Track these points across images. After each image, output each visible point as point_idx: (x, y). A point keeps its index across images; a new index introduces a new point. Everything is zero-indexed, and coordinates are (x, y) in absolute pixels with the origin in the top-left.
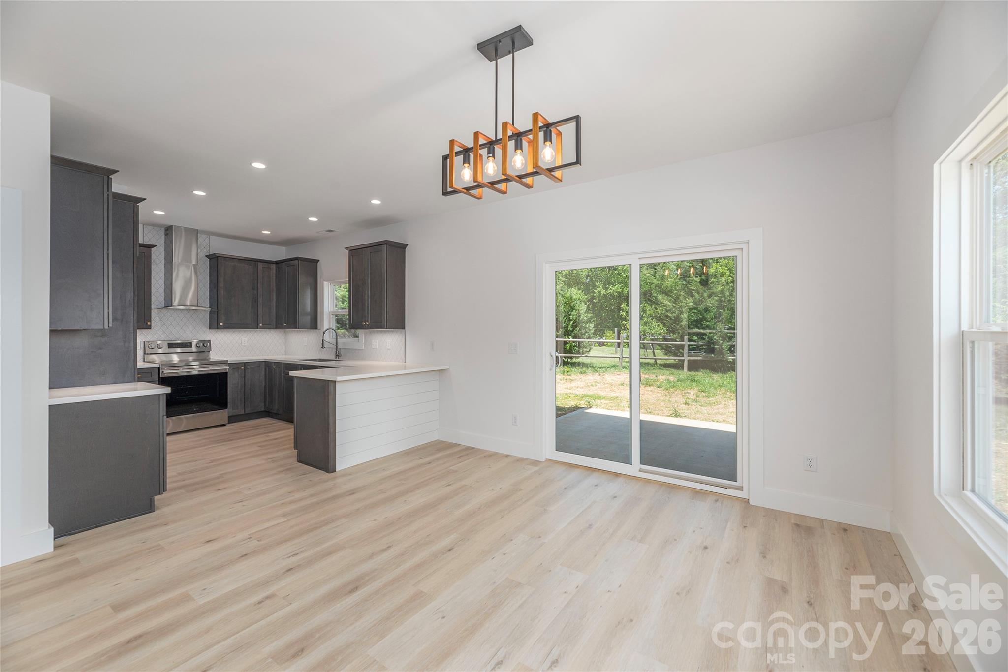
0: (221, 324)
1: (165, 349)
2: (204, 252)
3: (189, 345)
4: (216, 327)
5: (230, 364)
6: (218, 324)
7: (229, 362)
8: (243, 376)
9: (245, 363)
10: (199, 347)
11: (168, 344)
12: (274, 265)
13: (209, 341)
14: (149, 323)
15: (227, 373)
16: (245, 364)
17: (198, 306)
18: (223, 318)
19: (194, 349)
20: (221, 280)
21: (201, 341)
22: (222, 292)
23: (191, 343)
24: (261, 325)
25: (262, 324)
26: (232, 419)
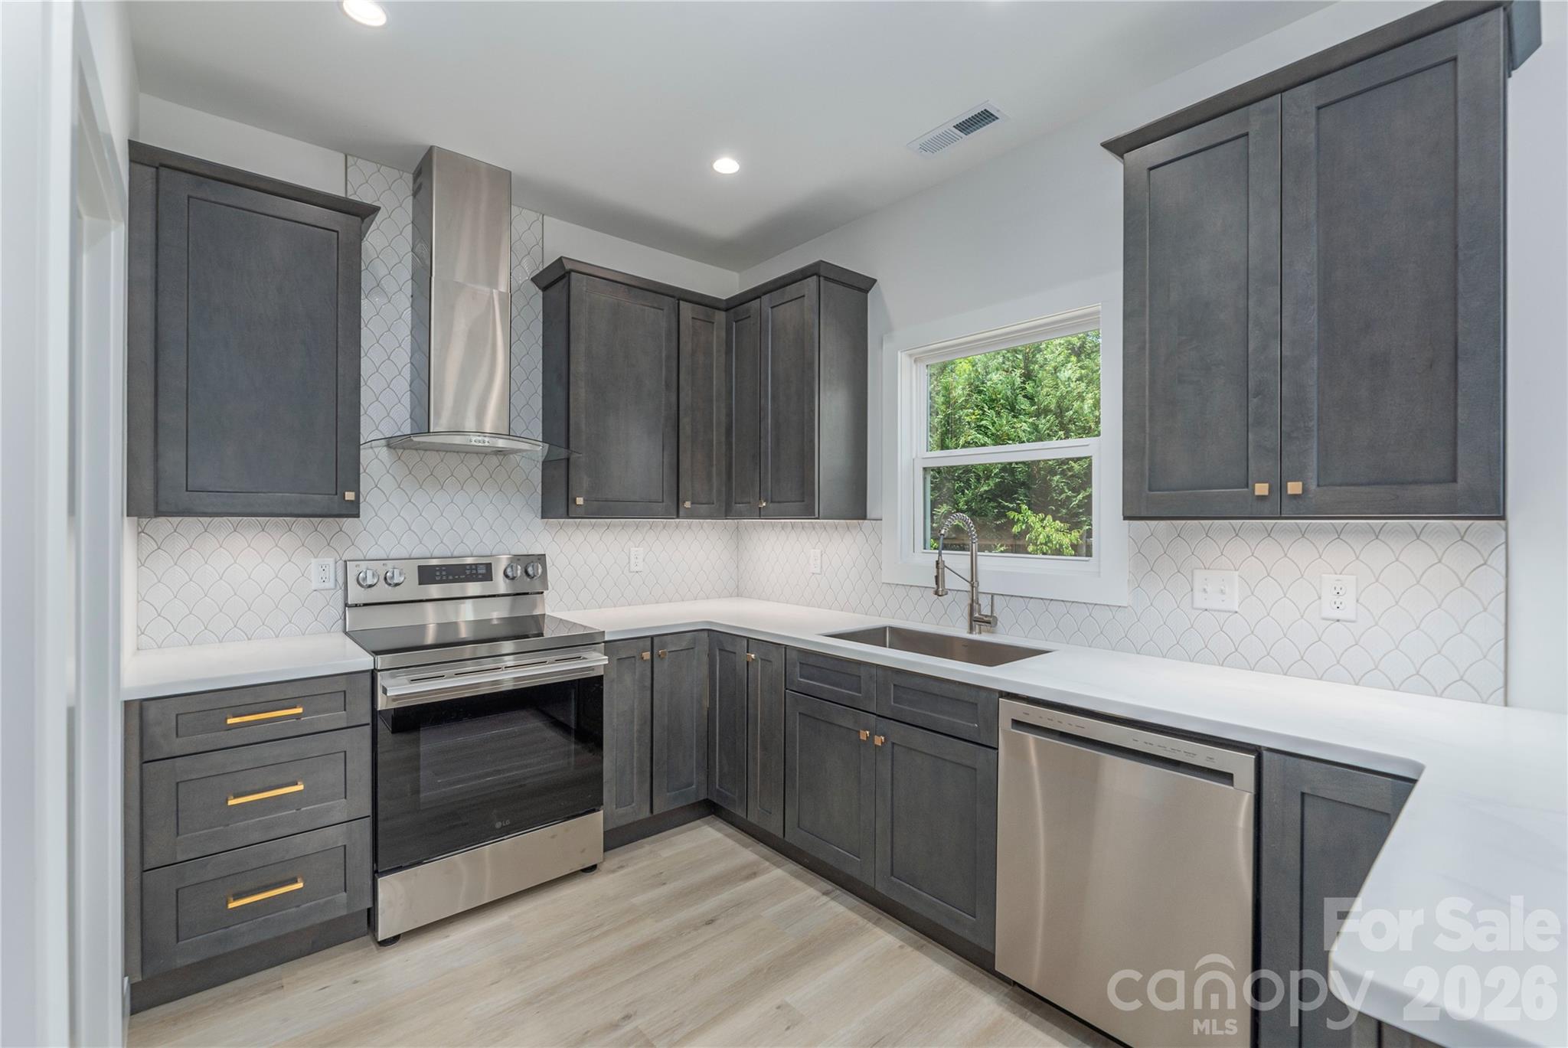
0: (580, 501)
1: (411, 588)
2: (528, 269)
3: (482, 571)
4: (563, 510)
5: (610, 647)
6: (569, 501)
7: (606, 639)
8: (648, 683)
9: (652, 638)
10: (513, 578)
11: (420, 568)
12: (723, 314)
13: (541, 558)
14: (350, 496)
15: (600, 679)
16: (653, 641)
17: (509, 435)
18: (582, 480)
19: (500, 585)
20: (579, 349)
21: (517, 559)
22: (580, 393)
23: (489, 566)
24: (688, 504)
25: (692, 503)
26: (616, 839)
